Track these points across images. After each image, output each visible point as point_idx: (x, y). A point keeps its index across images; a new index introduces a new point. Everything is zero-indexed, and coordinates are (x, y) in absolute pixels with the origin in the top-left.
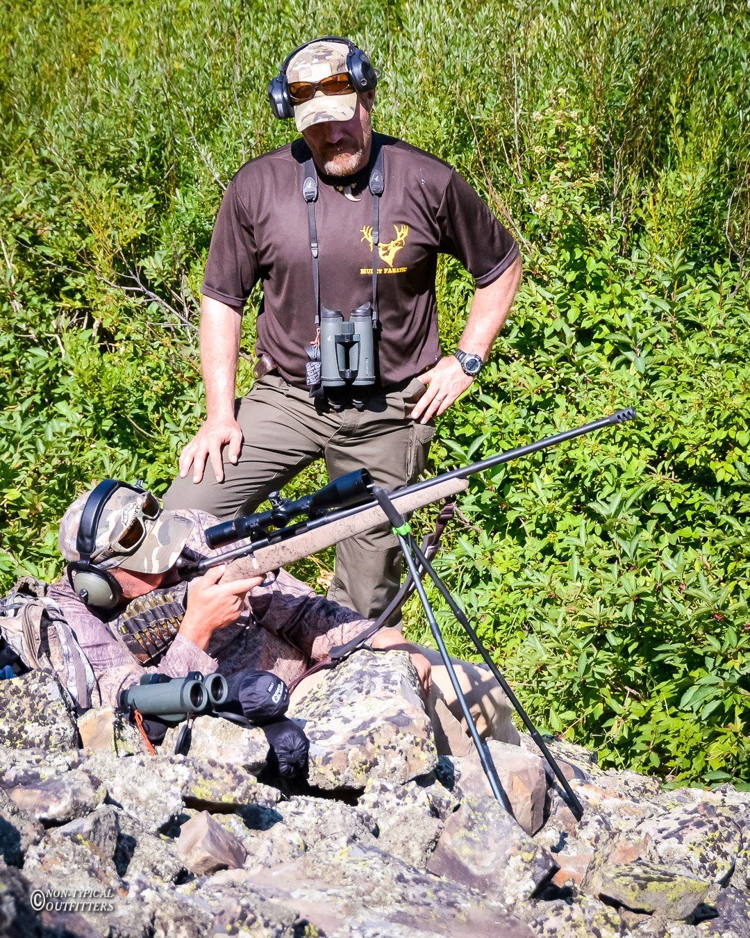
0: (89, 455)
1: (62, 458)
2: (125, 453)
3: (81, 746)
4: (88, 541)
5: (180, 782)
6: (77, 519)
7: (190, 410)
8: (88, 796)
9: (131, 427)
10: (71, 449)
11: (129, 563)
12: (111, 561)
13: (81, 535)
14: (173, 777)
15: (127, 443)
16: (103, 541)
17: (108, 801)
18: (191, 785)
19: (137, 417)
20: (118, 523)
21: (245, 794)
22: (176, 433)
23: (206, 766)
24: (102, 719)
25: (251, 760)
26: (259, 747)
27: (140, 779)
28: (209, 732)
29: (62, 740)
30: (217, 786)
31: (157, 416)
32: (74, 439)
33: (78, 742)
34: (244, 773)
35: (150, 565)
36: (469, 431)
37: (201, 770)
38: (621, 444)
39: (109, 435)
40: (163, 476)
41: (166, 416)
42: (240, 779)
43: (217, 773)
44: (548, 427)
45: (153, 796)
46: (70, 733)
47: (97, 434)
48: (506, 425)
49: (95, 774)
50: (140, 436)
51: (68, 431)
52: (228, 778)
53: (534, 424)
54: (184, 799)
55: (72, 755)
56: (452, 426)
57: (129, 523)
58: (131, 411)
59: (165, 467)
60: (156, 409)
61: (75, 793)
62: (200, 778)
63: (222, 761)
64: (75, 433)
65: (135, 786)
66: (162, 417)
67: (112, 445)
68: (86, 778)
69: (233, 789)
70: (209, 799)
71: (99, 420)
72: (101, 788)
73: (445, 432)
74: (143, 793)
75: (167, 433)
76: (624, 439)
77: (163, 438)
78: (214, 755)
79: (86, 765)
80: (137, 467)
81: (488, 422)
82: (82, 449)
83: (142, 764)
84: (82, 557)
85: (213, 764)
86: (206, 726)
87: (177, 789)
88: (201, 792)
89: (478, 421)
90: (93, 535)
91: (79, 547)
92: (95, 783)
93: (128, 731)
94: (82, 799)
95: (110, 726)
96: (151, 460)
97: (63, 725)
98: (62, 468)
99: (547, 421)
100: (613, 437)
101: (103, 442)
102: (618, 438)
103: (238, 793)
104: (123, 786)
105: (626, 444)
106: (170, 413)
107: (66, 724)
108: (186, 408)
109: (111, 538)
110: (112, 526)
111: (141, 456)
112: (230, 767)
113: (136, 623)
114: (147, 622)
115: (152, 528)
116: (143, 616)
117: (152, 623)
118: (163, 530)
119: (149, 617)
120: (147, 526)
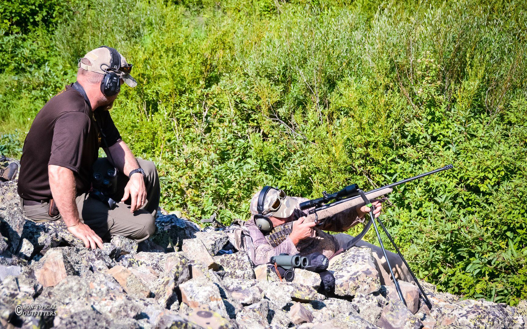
0: (258, 177)
1: (249, 178)
2: (271, 177)
3: (255, 278)
4: (261, 207)
5: (290, 292)
6: (257, 200)
7: (294, 162)
8: (258, 295)
9: (273, 167)
10: (252, 175)
11: (276, 214)
12: (269, 214)
13: (258, 205)
14: (288, 290)
15: (272, 173)
16: (266, 207)
17: (265, 297)
18: (294, 293)
19: (275, 164)
20: (271, 201)
21: (313, 297)
22: (289, 170)
23: (299, 286)
24: (263, 269)
25: (315, 285)
26: (318, 280)
27: (276, 290)
28: (300, 274)
29: (249, 276)
30: (303, 293)
31: (282, 164)
32: (253, 171)
33: (254, 277)
34: (312, 289)
35: (283, 215)
36: (392, 171)
37: (298, 288)
38: (446, 177)
39: (265, 170)
40: (284, 185)
41: (286, 164)
42: (311, 291)
43: (303, 289)
44: (420, 170)
45: (281, 296)
46: (252, 273)
47: (261, 170)
48: (405, 170)
49: (261, 288)
50: (276, 171)
51: (251, 168)
52: (307, 291)
53: (415, 170)
54: (292, 298)
55: (253, 281)
56: (386, 169)
57: (275, 200)
58: (273, 162)
59: (284, 182)
60: (282, 161)
61: (254, 294)
62: (297, 290)
63: (305, 285)
64: (254, 169)
65: (274, 292)
66: (284, 164)
67: (266, 174)
68: (257, 289)
69: (309, 295)
70: (300, 298)
71: (262, 165)
72: (263, 293)
73: (384, 172)
74: (277, 295)
75: (286, 170)
76: (447, 175)
77: (284, 172)
78: (302, 283)
79: (258, 285)
80: (275, 182)
81: (399, 168)
82: (256, 175)
83: (277, 285)
84: (259, 213)
85: (302, 286)
86: (299, 272)
87: (289, 294)
88: (297, 296)
89: (395, 168)
90: (263, 205)
91: (258, 209)
92: (261, 291)
93: (272, 273)
94: (256, 297)
95: (265, 272)
96: (280, 179)
97: (249, 270)
98: (248, 181)
99: (420, 168)
100: (444, 174)
101: (263, 173)
102: (445, 175)
103: (310, 296)
104: (270, 293)
105: (448, 177)
106: (287, 163)
107: (251, 270)
108: (292, 161)
109: (269, 206)
110: (269, 202)
111: (276, 178)
112: (308, 287)
113: (274, 236)
114: (278, 235)
115: (283, 202)
116: (277, 233)
117: (280, 236)
118: (287, 202)
119: (279, 234)
120: (282, 201)
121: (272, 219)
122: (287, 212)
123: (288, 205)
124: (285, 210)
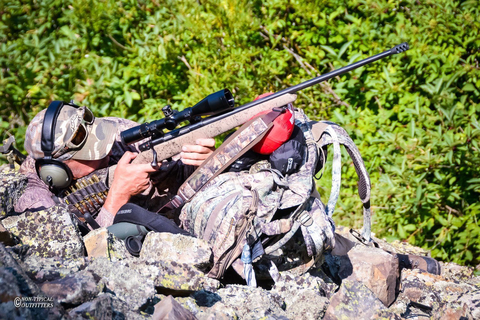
0: (84, 63)
1: (66, 65)
2: (107, 60)
3: (86, 255)
4: (49, 143)
5: (153, 277)
6: (39, 129)
7: (152, 30)
8: (92, 286)
10: (72, 58)
11: (79, 155)
12: (66, 155)
13: (43, 139)
14: (148, 274)
15: (109, 54)
16: (59, 142)
17: (105, 290)
18: (160, 278)
19: (116, 36)
20: (68, 129)
21: (196, 284)
22: (142, 46)
23: (170, 266)
24: (99, 236)
25: (199, 262)
26: (205, 252)
27: (126, 275)
28: (171, 244)
29: (73, 251)
30: (177, 279)
31: (129, 35)
32: (74, 52)
33: (84, 252)
34: (195, 269)
35: (93, 155)
36: (339, 39)
37: (166, 269)
38: (441, 45)
39: (97, 49)
40: (135, 75)
41: (136, 35)
42: (193, 274)
43: (177, 270)
44: (392, 35)
45: (135, 286)
46: (79, 246)
47: (89, 48)
48: (363, 35)
49: (96, 272)
50: (118, 48)
51: (71, 46)
52: (185, 274)
53: (383, 33)
54: (156, 288)
55: (81, 261)
56: (327, 36)
57: (76, 128)
58: (112, 32)
59: (135, 69)
60: (128, 30)
61: (83, 285)
62: (166, 274)
63: (180, 262)
64: (75, 48)
65: (123, 280)
66: (133, 36)
67: (101, 55)
68: (90, 275)
69: (188, 281)
70: (172, 288)
71: (90, 38)
72: (101, 282)
73: (323, 41)
74: (129, 285)
75: (137, 46)
76: (443, 42)
77: (134, 50)
78: (175, 259)
79: (91, 267)
80: (117, 69)
81: (352, 33)
82: (80, 58)
83: (127, 265)
84: (46, 155)
85: (174, 264)
86: (168, 239)
87: (151, 281)
88: (167, 283)
89: (345, 32)
90: (52, 139)
91: (43, 148)
92: (97, 278)
93: (117, 244)
94: (89, 289)
95: (105, 241)
96: (126, 64)
97: (74, 241)
98: (65, 72)
99: (392, 31)
100: (436, 40)
101: (93, 53)
102: (440, 41)
103: (191, 283)
104: (115, 280)
105: (445, 45)
106: (138, 32)
107: (76, 241)
108: (148, 29)
109: (65, 139)
110: (64, 131)
111: (119, 62)
112: (186, 266)
113: (76, 197)
114: (83, 196)
115: (92, 130)
116: (80, 192)
117: (86, 196)
118: (99, 129)
119: (84, 193)
120: (88, 129)
121: (71, 165)
122: (101, 148)
123: (100, 135)
124: (96, 144)
